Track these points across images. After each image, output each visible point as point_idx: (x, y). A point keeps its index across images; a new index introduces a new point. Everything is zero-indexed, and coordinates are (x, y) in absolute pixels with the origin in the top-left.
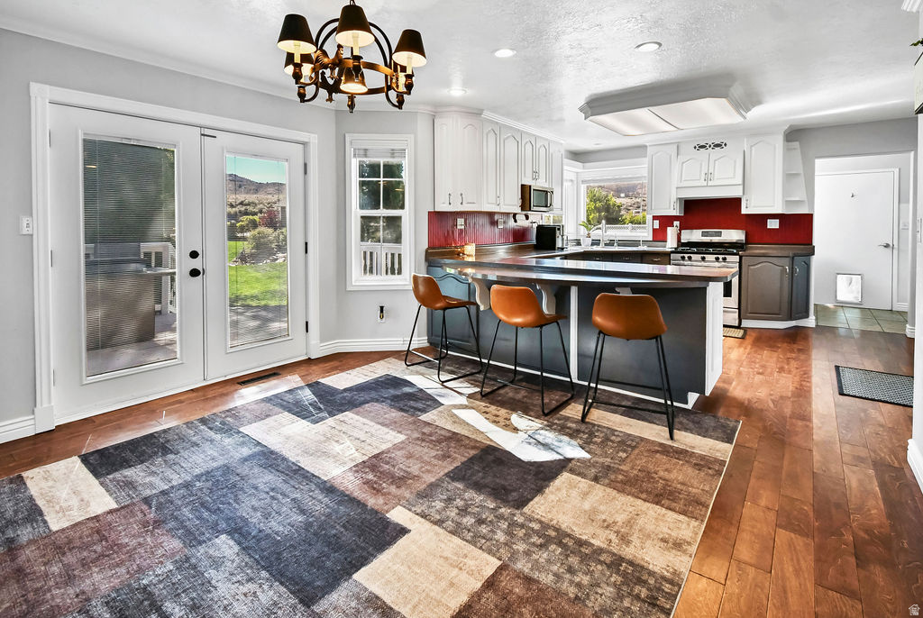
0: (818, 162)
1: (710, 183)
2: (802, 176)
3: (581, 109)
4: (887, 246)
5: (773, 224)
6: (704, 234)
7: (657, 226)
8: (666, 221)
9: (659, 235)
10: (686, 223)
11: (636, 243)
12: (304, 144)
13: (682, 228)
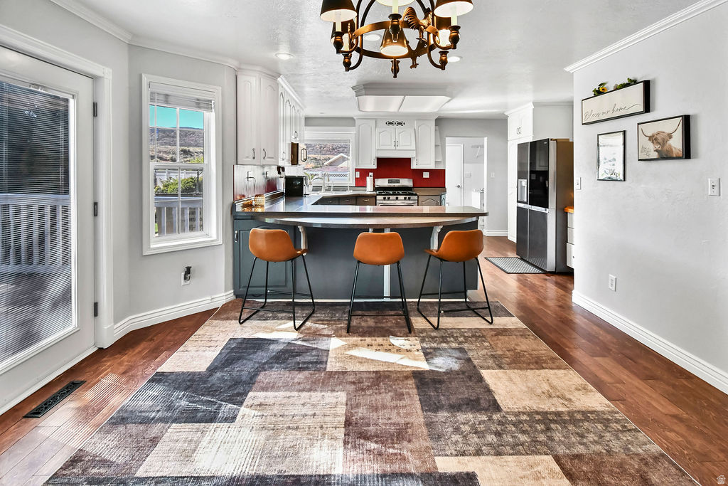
0: (448, 139)
1: (398, 148)
2: (440, 147)
3: (353, 88)
4: (459, 187)
5: (426, 175)
6: (390, 182)
7: (358, 176)
8: (364, 173)
9: (361, 182)
10: (378, 174)
11: (344, 188)
12: (93, 78)
13: (375, 177)
